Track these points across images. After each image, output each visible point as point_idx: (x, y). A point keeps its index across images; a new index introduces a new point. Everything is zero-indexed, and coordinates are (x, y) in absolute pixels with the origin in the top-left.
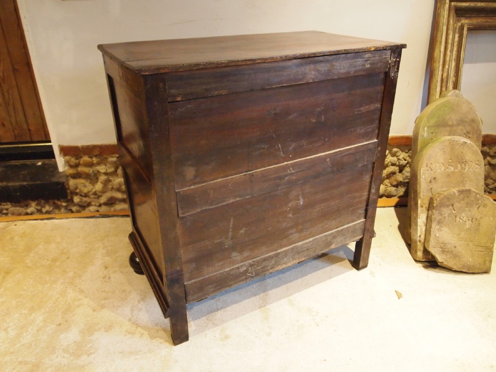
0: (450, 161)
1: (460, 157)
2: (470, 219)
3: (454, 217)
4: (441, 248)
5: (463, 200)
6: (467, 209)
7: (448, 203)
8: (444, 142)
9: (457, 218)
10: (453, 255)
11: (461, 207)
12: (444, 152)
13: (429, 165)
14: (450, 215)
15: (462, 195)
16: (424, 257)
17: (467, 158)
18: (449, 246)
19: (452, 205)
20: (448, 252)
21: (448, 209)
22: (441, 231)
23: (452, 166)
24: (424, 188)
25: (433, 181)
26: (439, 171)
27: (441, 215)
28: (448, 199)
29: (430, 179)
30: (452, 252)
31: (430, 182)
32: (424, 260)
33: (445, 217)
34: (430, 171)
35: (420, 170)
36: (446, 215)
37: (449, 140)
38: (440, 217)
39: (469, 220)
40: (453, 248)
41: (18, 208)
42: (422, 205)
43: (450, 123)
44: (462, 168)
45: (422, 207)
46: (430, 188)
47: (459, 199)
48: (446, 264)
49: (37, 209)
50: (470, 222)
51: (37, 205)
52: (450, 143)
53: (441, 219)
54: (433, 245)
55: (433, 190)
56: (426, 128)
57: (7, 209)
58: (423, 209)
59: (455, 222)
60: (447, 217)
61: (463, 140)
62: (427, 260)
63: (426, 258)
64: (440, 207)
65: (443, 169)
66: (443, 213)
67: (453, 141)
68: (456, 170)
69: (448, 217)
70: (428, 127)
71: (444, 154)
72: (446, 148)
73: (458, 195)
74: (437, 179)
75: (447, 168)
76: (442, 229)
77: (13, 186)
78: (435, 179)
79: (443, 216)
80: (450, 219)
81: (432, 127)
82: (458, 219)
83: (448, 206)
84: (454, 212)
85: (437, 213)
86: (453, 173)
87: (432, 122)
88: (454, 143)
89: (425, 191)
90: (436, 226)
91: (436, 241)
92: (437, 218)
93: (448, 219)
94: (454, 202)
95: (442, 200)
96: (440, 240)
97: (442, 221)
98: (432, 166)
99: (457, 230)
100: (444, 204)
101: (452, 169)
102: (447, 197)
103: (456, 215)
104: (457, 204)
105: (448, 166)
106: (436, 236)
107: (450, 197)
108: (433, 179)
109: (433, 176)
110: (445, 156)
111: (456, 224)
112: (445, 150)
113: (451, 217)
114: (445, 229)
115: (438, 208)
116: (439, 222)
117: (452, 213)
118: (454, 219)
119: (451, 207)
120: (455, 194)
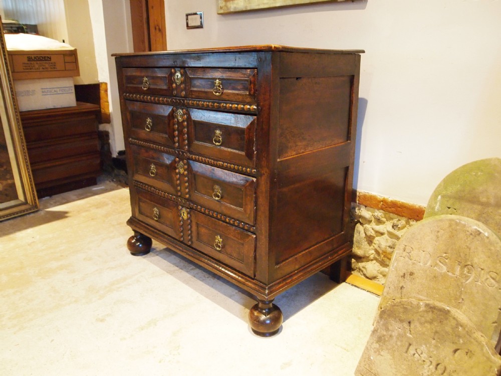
0: (444, 255)
1: (462, 254)
2: (434, 364)
3: (407, 344)
5: (431, 322)
6: (434, 342)
7: (403, 316)
8: (441, 220)
9: (411, 347)
11: (424, 334)
12: (438, 237)
13: (407, 250)
14: (400, 336)
15: (430, 314)
17: (476, 260)
19: (409, 323)
21: (400, 325)
22: (379, 354)
23: (445, 264)
24: (391, 282)
25: (407, 276)
26: (421, 264)
27: (387, 329)
28: (406, 310)
29: (404, 271)
31: (404, 277)
33: (391, 336)
34: (407, 259)
36: (393, 334)
37: (451, 220)
38: (385, 333)
39: (431, 362)
43: (484, 200)
44: (462, 274)
46: (401, 285)
47: (423, 319)
50: (432, 367)
52: (450, 226)
53: (384, 336)
55: (404, 290)
56: (439, 197)
59: (406, 352)
60: (395, 339)
61: (475, 227)
64: (389, 316)
65: (429, 264)
66: (390, 328)
67: (457, 224)
68: (450, 274)
69: (397, 338)
70: (443, 197)
71: (436, 242)
72: (442, 232)
73: (423, 311)
74: (414, 276)
75: (436, 265)
76: (382, 353)
78: (411, 274)
79: (390, 332)
80: (399, 343)
81: (450, 197)
82: (412, 351)
83: (402, 321)
84: (408, 334)
85: (382, 322)
86: (444, 276)
87: (452, 190)
88: (458, 227)
89: (392, 287)
90: (373, 343)
91: (367, 366)
92: (379, 331)
93: (396, 342)
94: (413, 320)
95: (395, 307)
96: (374, 369)
97: (385, 339)
98: (412, 252)
99: (405, 368)
100: (395, 314)
101: (445, 269)
102: (405, 306)
103: (411, 342)
104: (418, 325)
105: (438, 262)
106: (369, 358)
107: (409, 307)
108: (409, 274)
109: (411, 269)
110: (437, 244)
111: (407, 357)
112: (439, 234)
113: (402, 341)
114: (386, 355)
115: (385, 316)
116: (380, 340)
117: (405, 335)
118: (406, 348)
119: (406, 325)
120: (418, 306)
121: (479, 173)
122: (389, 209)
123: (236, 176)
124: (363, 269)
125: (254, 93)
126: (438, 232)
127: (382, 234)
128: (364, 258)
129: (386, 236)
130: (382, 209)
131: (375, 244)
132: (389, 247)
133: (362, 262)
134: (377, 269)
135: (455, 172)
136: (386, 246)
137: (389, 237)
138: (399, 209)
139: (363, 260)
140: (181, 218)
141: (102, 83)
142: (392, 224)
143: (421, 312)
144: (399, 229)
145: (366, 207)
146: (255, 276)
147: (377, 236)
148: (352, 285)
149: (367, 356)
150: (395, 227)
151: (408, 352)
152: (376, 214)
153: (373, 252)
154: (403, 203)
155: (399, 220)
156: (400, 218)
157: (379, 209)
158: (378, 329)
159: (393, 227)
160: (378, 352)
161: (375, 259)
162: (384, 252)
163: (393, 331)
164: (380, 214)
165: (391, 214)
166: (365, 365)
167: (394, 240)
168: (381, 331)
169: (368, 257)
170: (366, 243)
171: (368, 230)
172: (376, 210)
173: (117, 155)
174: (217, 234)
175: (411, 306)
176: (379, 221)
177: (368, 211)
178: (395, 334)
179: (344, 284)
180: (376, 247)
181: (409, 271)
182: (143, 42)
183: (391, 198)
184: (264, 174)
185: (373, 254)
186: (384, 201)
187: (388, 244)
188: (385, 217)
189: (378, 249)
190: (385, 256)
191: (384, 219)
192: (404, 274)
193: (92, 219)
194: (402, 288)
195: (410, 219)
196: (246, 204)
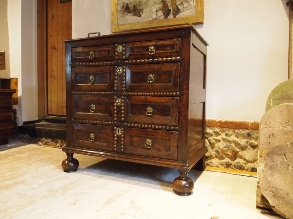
0: (288, 121)
3: (287, 166)
4: (272, 192)
7: (280, 152)
8: (281, 106)
9: (289, 167)
10: (285, 201)
12: (282, 114)
13: (268, 123)
14: (282, 163)
16: (262, 203)
18: (281, 192)
19: (285, 154)
20: (279, 197)
21: (280, 157)
22: (273, 176)
23: (289, 125)
24: (263, 142)
25: (271, 136)
26: (277, 128)
27: (273, 161)
28: (281, 149)
29: (269, 134)
30: (283, 198)
31: (269, 137)
32: (262, 206)
33: (276, 164)
34: (268, 128)
35: (260, 127)
36: (277, 163)
37: (286, 105)
38: (273, 164)
40: (285, 195)
41: (53, 143)
42: (261, 155)
45: (261, 156)
46: (269, 142)
47: (291, 150)
48: (278, 209)
49: (60, 145)
51: (61, 142)
52: (287, 107)
53: (272, 165)
54: (264, 187)
55: (271, 144)
57: (49, 143)
58: (262, 159)
59: (288, 170)
60: (279, 165)
62: (265, 207)
63: (264, 204)
64: (272, 154)
65: (281, 127)
66: (275, 160)
69: (281, 164)
70: (273, 100)
71: (282, 116)
72: (283, 111)
73: (290, 147)
74: (275, 135)
75: (285, 127)
76: (274, 175)
77: (53, 130)
78: (273, 134)
79: (275, 163)
80: (282, 167)
81: (277, 99)
83: (280, 155)
84: (286, 160)
85: (269, 159)
86: (291, 131)
87: (277, 95)
88: (291, 107)
89: (264, 144)
90: (267, 171)
91: (267, 185)
92: (269, 164)
93: (280, 166)
94: (286, 152)
95: (274, 149)
96: (272, 184)
97: (274, 167)
98: (270, 124)
99: (289, 178)
100: (276, 153)
101: (290, 128)
102: (280, 147)
103: (288, 164)
104: (289, 154)
105: (285, 125)
106: (267, 180)
107: (282, 147)
108: (271, 135)
109: (272, 132)
110: (282, 117)
111: (289, 172)
112: (282, 112)
113: (283, 165)
114: (277, 175)
115: (271, 155)
116: (271, 168)
117: (284, 161)
118: (287, 167)
119: (283, 156)
120: (287, 145)
121: (289, 86)
122: (224, 126)
123: (165, 98)
124: (210, 164)
125: (179, 50)
126: (281, 111)
127: (219, 141)
128: (209, 157)
129: (222, 142)
130: (219, 127)
131: (216, 148)
132: (225, 147)
133: (208, 160)
134: (218, 162)
135: (277, 87)
136: (223, 147)
137: (224, 142)
138: (229, 125)
139: (209, 159)
140: (116, 135)
141: (13, 79)
142: (225, 134)
143: (289, 147)
144: (230, 136)
145: (209, 127)
146: (177, 158)
147: (216, 143)
148: (210, 171)
149: (266, 179)
150: (227, 135)
151: (289, 170)
152: (216, 130)
153: (215, 153)
154: (231, 121)
155: (229, 131)
156: (229, 130)
157: (217, 127)
158: (268, 163)
159: (226, 135)
160: (271, 175)
161: (216, 156)
162: (222, 151)
163: (277, 161)
164: (218, 130)
165: (225, 129)
166: (266, 184)
167: (227, 143)
168: (270, 164)
169: (212, 156)
170: (210, 148)
171: (212, 140)
172: (216, 128)
173: (23, 124)
174: (147, 138)
175: (283, 146)
176: (217, 134)
177: (211, 129)
178: (278, 162)
179: (205, 171)
180: (217, 149)
181: (271, 133)
182: (43, 55)
183: (224, 119)
184: (185, 94)
185: (214, 154)
186: (220, 122)
187: (224, 146)
188: (221, 132)
189: (218, 150)
190: (222, 153)
191: (220, 133)
192: (269, 135)
193: (20, 159)
194: (270, 142)
195: (235, 129)
196: (173, 113)
